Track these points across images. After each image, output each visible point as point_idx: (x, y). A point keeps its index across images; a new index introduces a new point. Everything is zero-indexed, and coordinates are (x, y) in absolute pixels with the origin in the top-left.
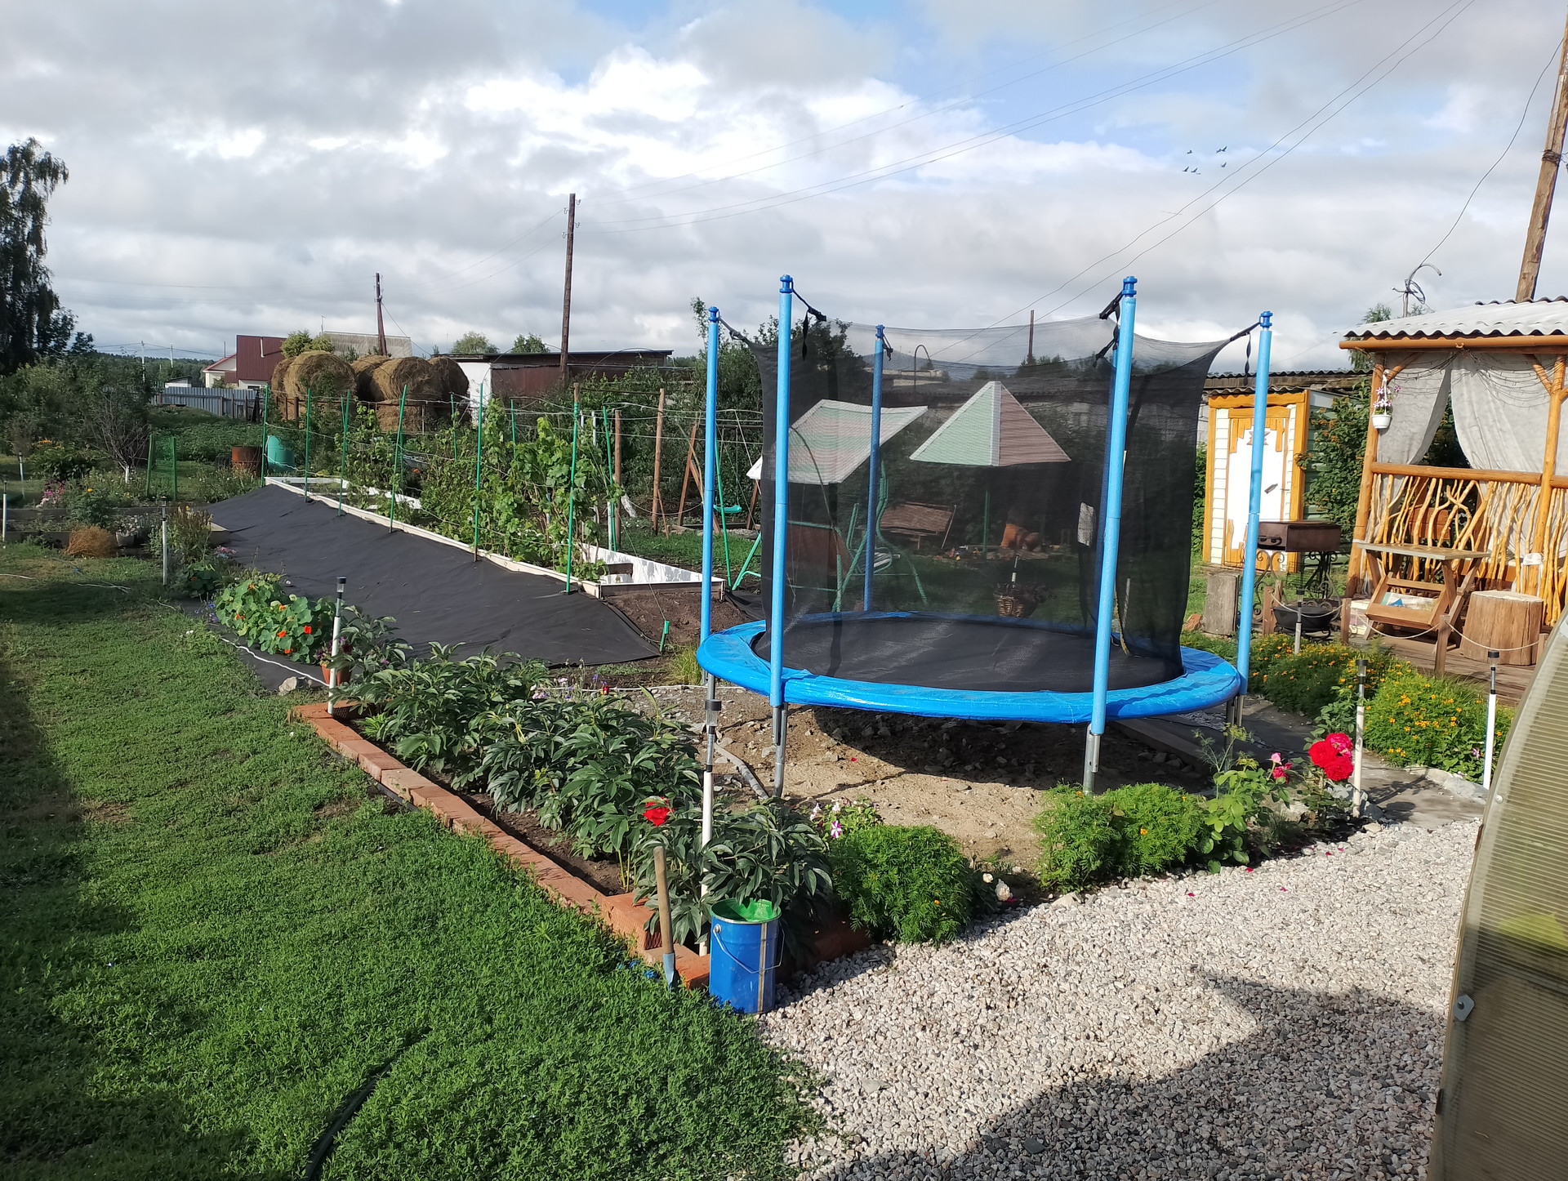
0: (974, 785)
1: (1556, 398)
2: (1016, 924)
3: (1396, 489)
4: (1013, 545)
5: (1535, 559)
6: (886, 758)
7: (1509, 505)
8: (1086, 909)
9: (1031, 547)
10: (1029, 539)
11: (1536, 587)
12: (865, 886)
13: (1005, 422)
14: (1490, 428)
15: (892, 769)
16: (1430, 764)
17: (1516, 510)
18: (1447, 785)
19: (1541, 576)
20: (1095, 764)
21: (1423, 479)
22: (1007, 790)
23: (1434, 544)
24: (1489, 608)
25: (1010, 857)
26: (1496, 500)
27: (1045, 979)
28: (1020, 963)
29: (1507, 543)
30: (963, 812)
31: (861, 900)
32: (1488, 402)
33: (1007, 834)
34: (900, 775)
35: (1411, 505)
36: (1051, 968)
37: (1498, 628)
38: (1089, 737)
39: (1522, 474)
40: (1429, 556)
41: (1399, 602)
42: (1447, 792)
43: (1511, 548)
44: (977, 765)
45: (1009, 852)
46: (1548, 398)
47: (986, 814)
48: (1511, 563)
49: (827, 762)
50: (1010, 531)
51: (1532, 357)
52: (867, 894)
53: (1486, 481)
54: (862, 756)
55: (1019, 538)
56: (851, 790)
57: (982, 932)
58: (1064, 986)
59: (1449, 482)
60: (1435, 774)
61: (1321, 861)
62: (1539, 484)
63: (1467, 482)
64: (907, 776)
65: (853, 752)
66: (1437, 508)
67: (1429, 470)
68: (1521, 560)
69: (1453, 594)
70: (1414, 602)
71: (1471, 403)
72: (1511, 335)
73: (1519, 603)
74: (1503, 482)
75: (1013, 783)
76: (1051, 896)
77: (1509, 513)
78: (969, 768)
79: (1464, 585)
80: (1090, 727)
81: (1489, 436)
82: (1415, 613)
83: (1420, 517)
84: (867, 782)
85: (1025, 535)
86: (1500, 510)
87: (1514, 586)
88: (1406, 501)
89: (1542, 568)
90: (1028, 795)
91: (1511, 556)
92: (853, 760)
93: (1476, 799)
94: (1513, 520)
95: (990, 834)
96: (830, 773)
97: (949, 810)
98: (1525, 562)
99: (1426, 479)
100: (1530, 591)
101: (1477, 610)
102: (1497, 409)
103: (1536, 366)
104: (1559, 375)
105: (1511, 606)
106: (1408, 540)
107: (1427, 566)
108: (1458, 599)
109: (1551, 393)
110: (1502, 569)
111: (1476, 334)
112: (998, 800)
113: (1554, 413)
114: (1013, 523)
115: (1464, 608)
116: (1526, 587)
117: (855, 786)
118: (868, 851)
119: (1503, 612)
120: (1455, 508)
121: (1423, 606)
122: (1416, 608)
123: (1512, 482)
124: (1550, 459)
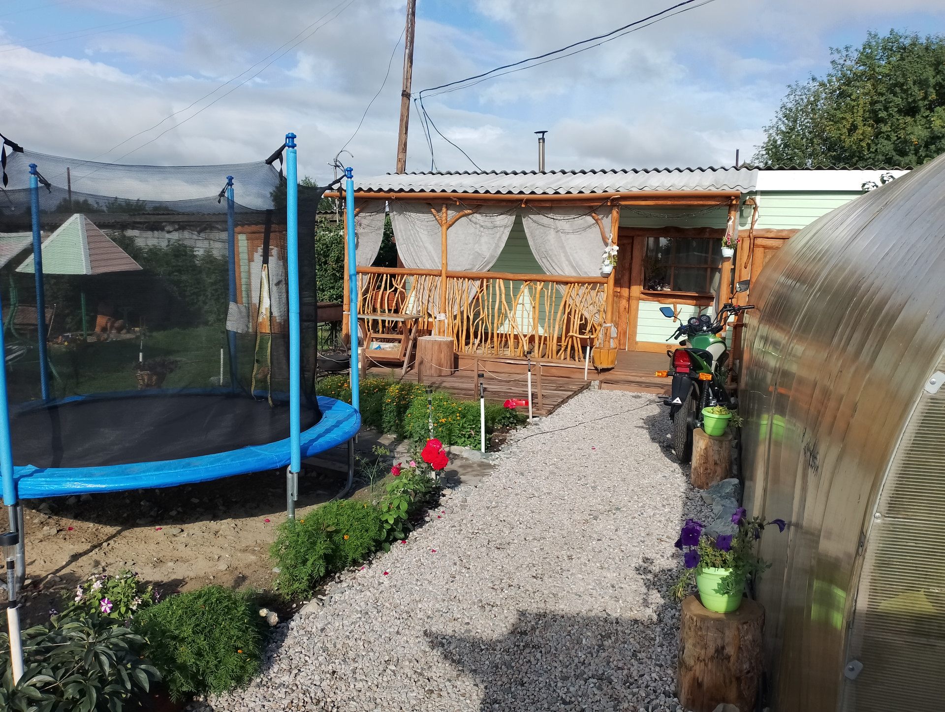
0: (185, 526)
1: (445, 228)
2: (288, 641)
3: (364, 282)
4: (104, 329)
5: (442, 317)
6: (99, 520)
7: (426, 288)
8: (329, 609)
9: (119, 330)
10: (116, 325)
11: (444, 332)
12: (179, 661)
13: (91, 241)
14: (412, 245)
15: (110, 530)
16: (451, 444)
17: (430, 291)
18: (465, 455)
19: (446, 325)
20: (295, 494)
21: (379, 275)
22: (213, 525)
23: (390, 310)
24: (429, 346)
25: (247, 582)
26: (419, 285)
27: (342, 685)
28: (317, 677)
29: (427, 309)
30: (190, 553)
31: (177, 674)
32: (410, 230)
33: (235, 563)
34: (119, 532)
35: (374, 290)
36: (340, 672)
37: (435, 357)
38: (289, 476)
39: (431, 270)
40: (387, 319)
41: (379, 347)
42: (467, 459)
43: (429, 311)
44: (180, 509)
45: (244, 578)
46: (440, 229)
47: (209, 550)
48: (430, 320)
49: (47, 538)
50: (101, 321)
51: (429, 204)
52: (183, 668)
53: (413, 275)
54: (76, 524)
55: (109, 325)
56: (84, 558)
57: (269, 658)
58: (359, 685)
59: (393, 276)
60: (455, 449)
61: (437, 523)
62: (440, 276)
63: (403, 275)
64: (126, 533)
65: (66, 522)
66: (388, 291)
67: (382, 270)
68: (435, 318)
69: (408, 340)
70: (387, 346)
71: (400, 231)
72: (419, 192)
73: (444, 342)
74: (422, 275)
75: (215, 517)
76: (294, 606)
77: (427, 292)
78: (173, 513)
79: (412, 334)
80: (289, 468)
81: (412, 250)
82: (389, 353)
83: (380, 297)
84: (94, 547)
85: (113, 323)
86: (422, 291)
87: (433, 332)
88: (371, 288)
89: (446, 321)
90: (233, 525)
91: (430, 315)
92: (70, 529)
93: (483, 460)
94: (429, 296)
95: (222, 566)
96: (56, 547)
97: (177, 554)
98: (437, 319)
99: (380, 275)
100: (442, 334)
101: (423, 348)
102: (415, 234)
103: (433, 210)
104: (445, 215)
105: (440, 344)
106: (374, 310)
107: (387, 325)
108: (411, 342)
109: (441, 225)
110: (426, 323)
111: (401, 190)
112: (212, 536)
113: (444, 236)
114: (104, 314)
115: (415, 346)
116: (439, 332)
117: (86, 553)
118: (172, 628)
119: (436, 347)
120: (399, 290)
121: (393, 348)
122: (390, 350)
123: (426, 275)
124: (444, 262)
